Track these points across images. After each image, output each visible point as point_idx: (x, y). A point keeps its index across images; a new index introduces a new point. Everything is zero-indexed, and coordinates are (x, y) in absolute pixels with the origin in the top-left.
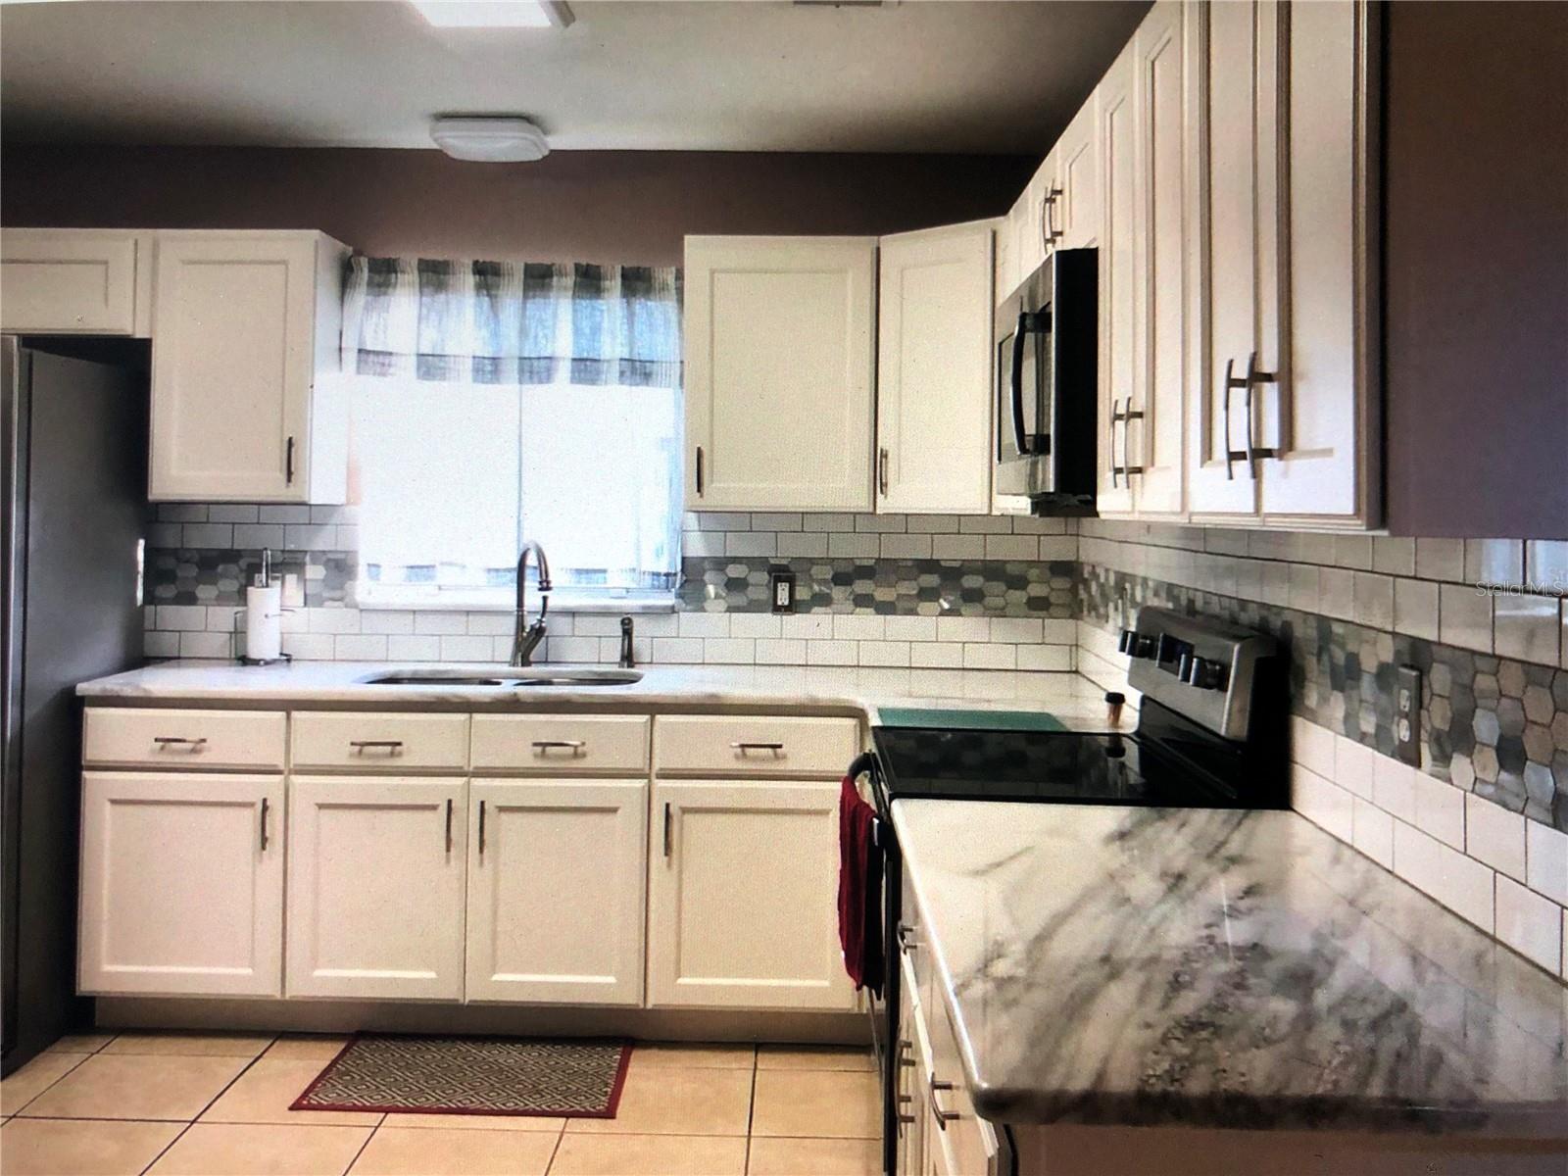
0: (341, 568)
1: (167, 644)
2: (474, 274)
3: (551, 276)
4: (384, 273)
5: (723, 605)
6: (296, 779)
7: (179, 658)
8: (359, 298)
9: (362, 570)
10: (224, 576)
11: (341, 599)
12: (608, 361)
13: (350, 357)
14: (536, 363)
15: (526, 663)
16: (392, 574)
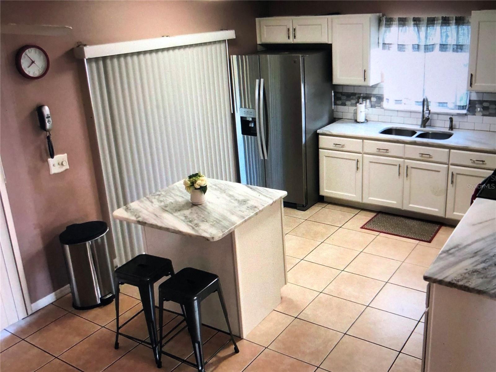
0: (380, 98)
1: (340, 115)
2: (413, 21)
3: (435, 21)
4: (389, 22)
5: (481, 114)
6: (365, 155)
7: (342, 119)
8: (383, 29)
9: (385, 99)
10: (352, 99)
11: (380, 106)
12: (450, 45)
13: (381, 45)
14: (429, 46)
15: (425, 127)
16: (392, 102)
